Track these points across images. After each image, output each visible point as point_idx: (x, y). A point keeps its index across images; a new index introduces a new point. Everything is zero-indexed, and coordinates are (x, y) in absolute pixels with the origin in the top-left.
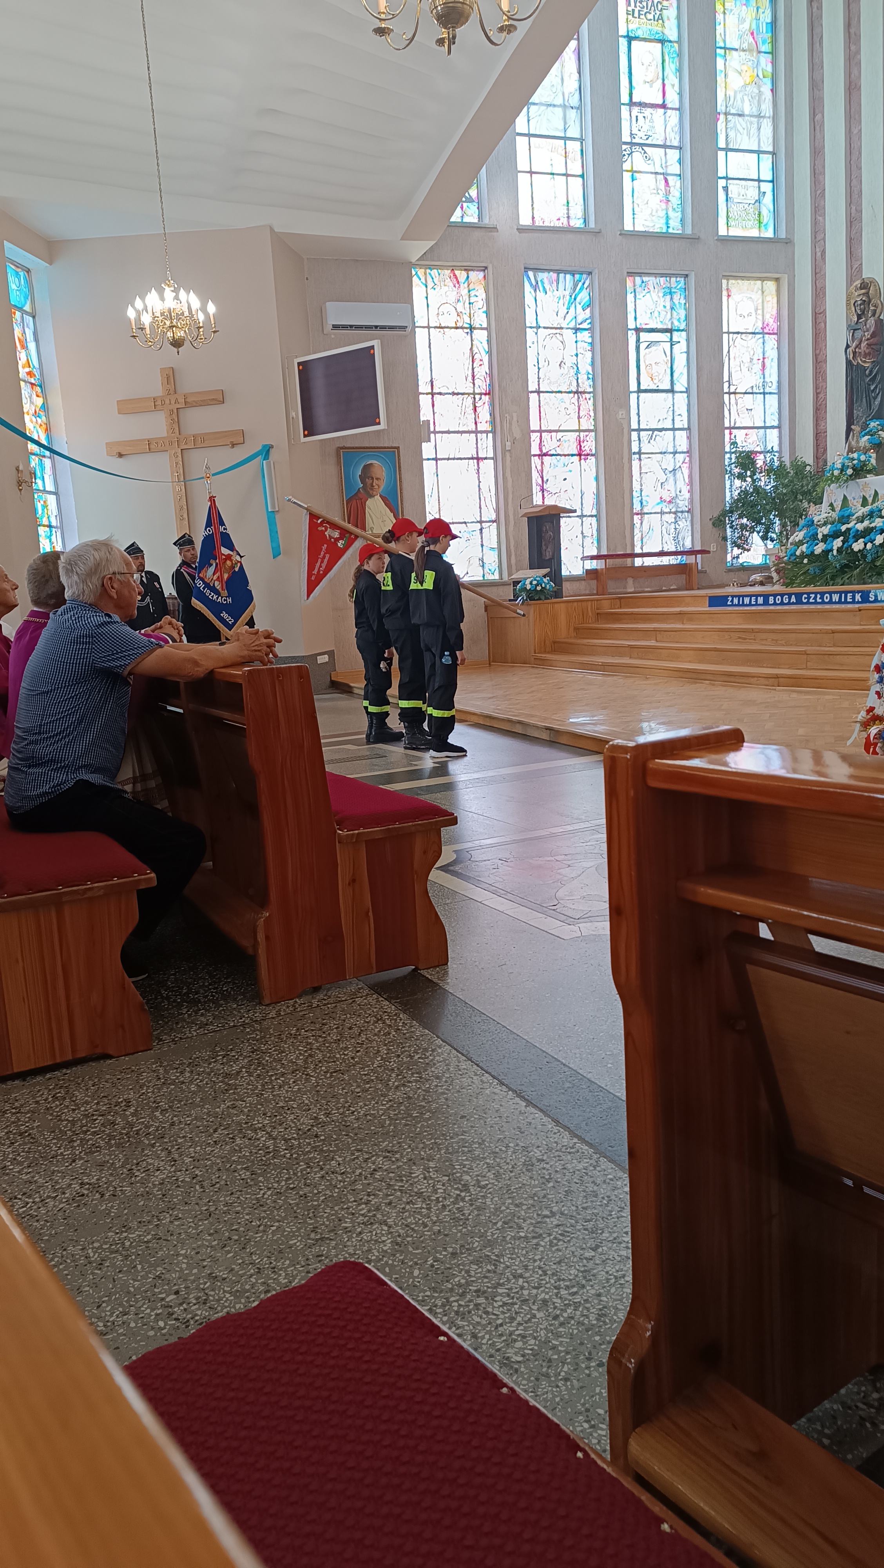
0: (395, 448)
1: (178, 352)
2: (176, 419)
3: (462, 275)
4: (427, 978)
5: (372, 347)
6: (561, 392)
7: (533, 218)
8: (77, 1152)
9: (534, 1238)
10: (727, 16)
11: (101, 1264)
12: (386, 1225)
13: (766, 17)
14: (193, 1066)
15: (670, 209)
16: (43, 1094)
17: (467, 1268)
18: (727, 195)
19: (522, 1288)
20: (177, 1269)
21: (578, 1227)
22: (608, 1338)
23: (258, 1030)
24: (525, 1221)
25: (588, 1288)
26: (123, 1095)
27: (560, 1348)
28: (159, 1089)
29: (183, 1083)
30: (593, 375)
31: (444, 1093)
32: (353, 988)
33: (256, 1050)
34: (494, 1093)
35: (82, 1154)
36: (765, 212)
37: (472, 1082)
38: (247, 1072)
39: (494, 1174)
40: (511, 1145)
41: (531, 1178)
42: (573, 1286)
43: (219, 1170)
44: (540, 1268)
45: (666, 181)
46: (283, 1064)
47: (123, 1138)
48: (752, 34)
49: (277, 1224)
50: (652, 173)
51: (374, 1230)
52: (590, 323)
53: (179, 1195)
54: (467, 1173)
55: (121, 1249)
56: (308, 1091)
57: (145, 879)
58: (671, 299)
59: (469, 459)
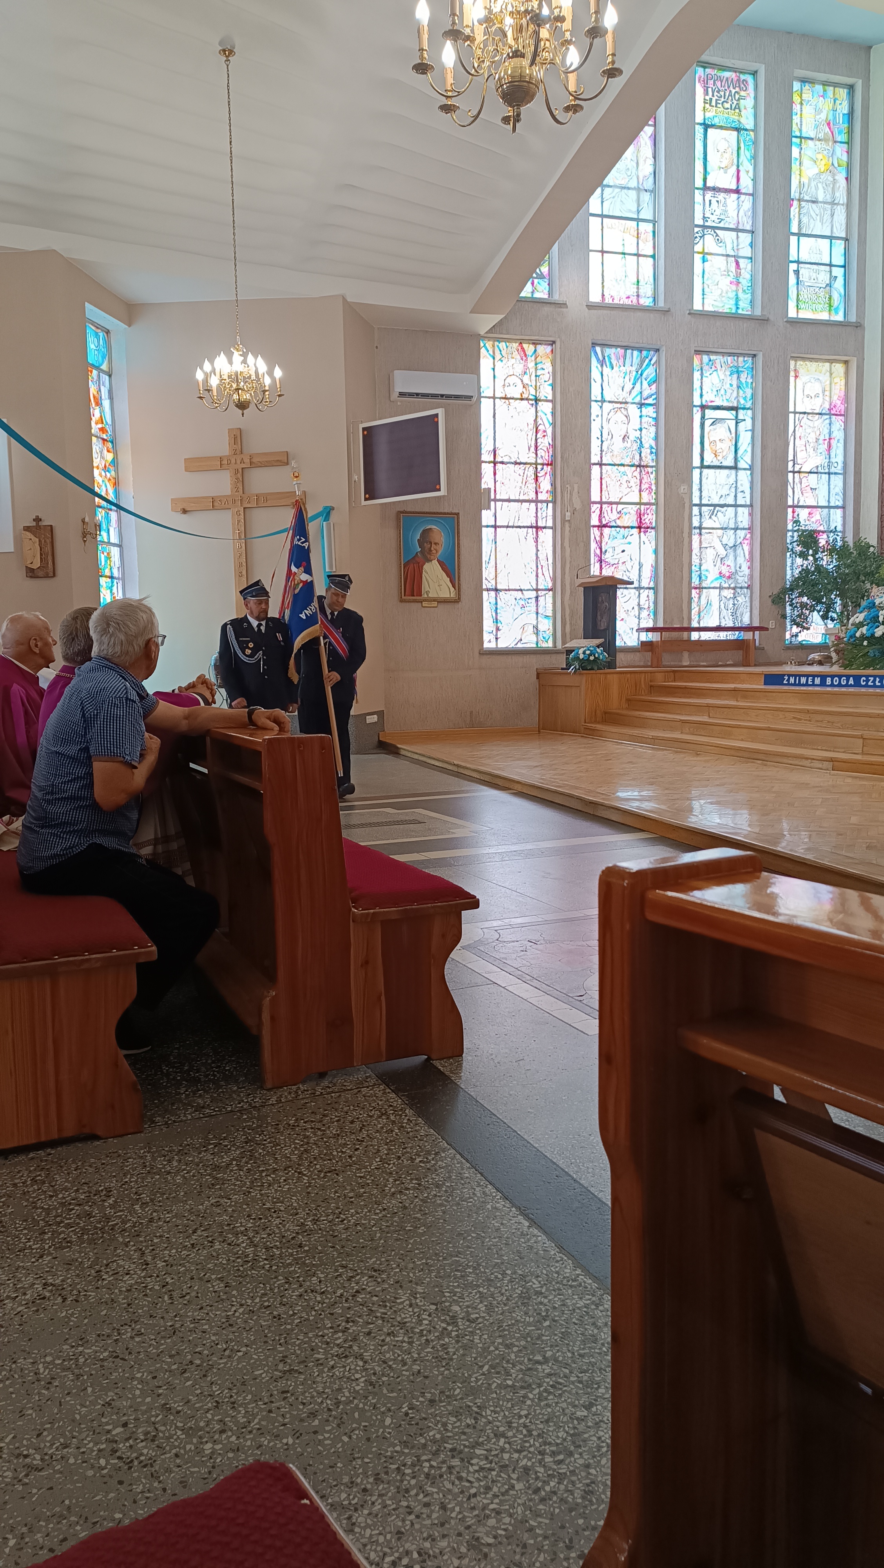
0: (455, 514)
1: (243, 414)
2: (240, 478)
3: (529, 348)
4: (440, 1070)
5: (437, 415)
6: (623, 465)
7: (603, 295)
8: (47, 1247)
9: (522, 1388)
10: (804, 107)
11: (50, 1383)
12: (362, 1359)
13: (844, 108)
14: (182, 1155)
15: (741, 291)
16: (22, 1176)
17: (444, 1420)
18: (798, 278)
19: (503, 1450)
20: (130, 1396)
21: (572, 1379)
22: (593, 1523)
23: (255, 1118)
24: (514, 1366)
25: (576, 1456)
26: (105, 1183)
27: (537, 1531)
28: (143, 1178)
29: (169, 1173)
30: (657, 450)
31: (441, 1205)
32: (360, 1076)
33: (250, 1140)
34: (496, 1208)
35: (51, 1249)
36: (835, 296)
37: (474, 1194)
38: (237, 1165)
39: (486, 1306)
40: (509, 1272)
41: (526, 1314)
42: (560, 1453)
43: (192, 1278)
44: (525, 1426)
45: (737, 263)
46: (276, 1159)
47: (97, 1233)
48: (829, 124)
49: (244, 1349)
50: (723, 255)
51: (348, 1364)
52: (656, 399)
53: (145, 1306)
54: (457, 1302)
55: (73, 1366)
56: (298, 1192)
57: (145, 952)
58: (738, 377)
59: (528, 527)
